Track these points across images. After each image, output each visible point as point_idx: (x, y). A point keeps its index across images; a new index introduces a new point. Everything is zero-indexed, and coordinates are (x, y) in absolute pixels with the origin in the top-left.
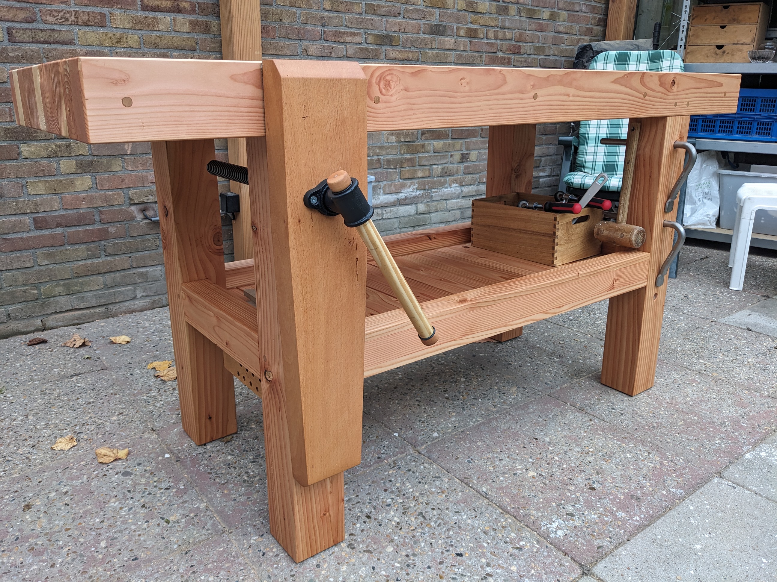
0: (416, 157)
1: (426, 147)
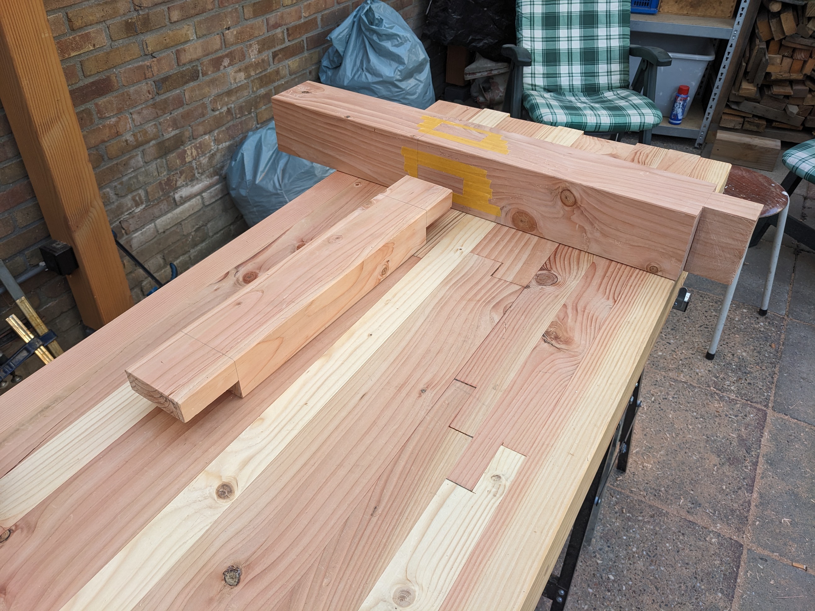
0: (271, 90)
1: (281, 72)
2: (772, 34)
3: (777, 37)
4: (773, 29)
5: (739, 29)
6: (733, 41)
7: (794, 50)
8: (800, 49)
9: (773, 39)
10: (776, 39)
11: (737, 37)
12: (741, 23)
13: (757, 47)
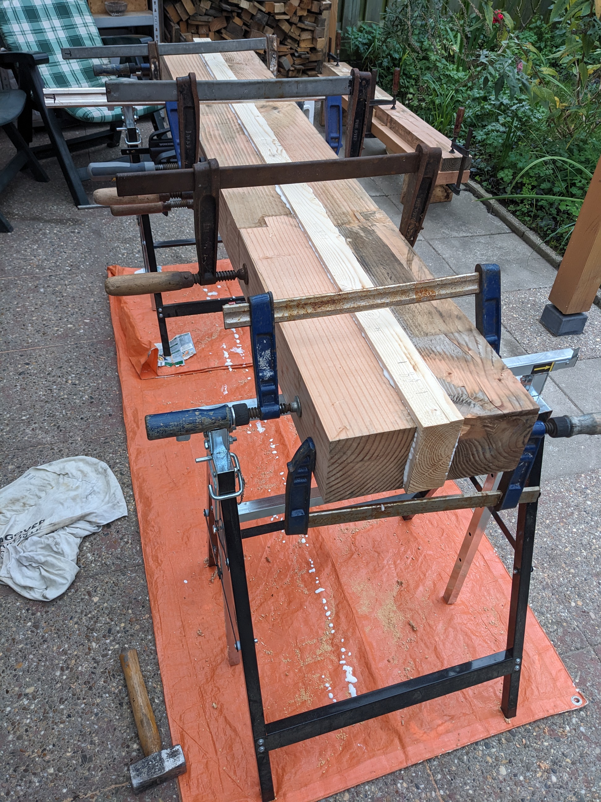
2: (180, 16)
3: (185, 17)
4: (179, 12)
5: (158, 15)
6: (157, 26)
7: (197, 27)
8: (202, 25)
9: (181, 20)
10: (184, 20)
11: (158, 21)
12: (157, 10)
13: (174, 28)
